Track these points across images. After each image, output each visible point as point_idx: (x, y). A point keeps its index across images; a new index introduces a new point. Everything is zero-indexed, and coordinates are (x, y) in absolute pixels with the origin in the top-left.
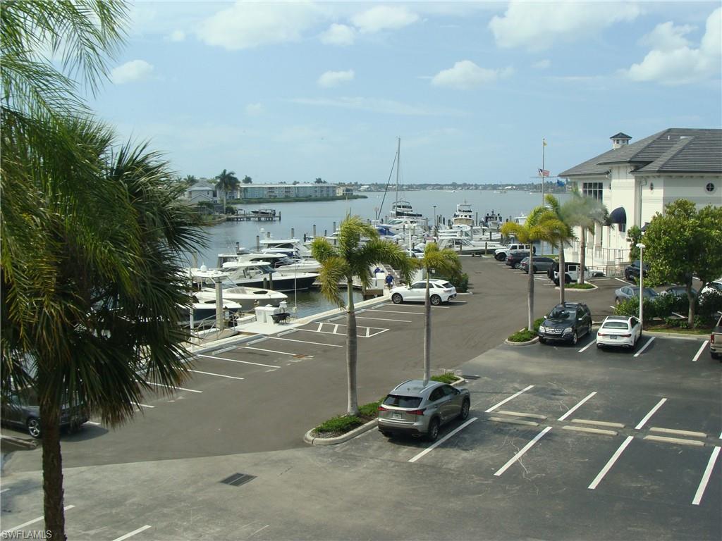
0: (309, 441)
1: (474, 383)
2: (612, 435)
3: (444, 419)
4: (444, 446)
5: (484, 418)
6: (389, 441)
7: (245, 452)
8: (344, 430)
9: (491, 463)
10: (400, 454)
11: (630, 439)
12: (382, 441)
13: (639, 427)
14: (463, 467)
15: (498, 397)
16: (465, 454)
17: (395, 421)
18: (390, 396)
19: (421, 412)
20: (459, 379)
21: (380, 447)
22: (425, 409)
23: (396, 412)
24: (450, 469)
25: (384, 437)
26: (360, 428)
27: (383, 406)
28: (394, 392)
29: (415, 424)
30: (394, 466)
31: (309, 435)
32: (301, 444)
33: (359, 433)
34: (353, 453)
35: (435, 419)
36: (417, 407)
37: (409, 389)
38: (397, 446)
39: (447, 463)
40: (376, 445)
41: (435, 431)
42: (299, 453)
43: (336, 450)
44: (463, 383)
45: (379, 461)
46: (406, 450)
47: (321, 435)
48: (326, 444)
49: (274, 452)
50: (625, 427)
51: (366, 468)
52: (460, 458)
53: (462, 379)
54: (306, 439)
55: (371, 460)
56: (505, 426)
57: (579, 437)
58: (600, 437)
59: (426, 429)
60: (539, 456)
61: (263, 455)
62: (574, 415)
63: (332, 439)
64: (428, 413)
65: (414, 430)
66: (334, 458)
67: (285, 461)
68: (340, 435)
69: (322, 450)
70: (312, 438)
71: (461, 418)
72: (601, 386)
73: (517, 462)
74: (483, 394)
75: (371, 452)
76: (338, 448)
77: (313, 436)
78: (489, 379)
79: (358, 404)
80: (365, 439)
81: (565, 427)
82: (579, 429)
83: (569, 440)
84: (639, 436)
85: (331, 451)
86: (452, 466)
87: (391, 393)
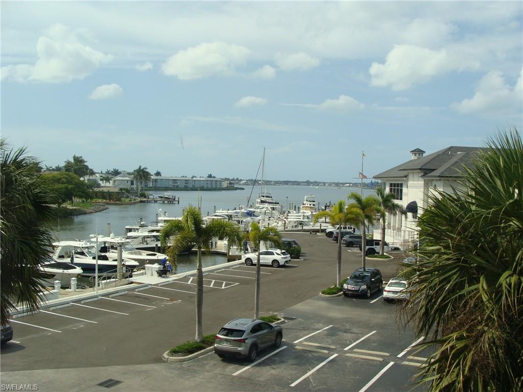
0: (165, 358)
1: (291, 322)
2: (379, 361)
3: (261, 346)
4: (259, 365)
5: (292, 346)
6: (222, 360)
7: (119, 365)
8: (191, 351)
9: (289, 377)
10: (227, 370)
11: (392, 363)
12: (217, 360)
13: (399, 356)
14: (269, 380)
15: (305, 332)
16: (273, 371)
17: (225, 346)
18: (223, 328)
19: (244, 340)
20: (280, 319)
21: (215, 365)
22: (246, 339)
23: (227, 340)
24: (260, 381)
25: (219, 358)
26: (203, 351)
27: (218, 335)
28: (227, 326)
29: (239, 349)
30: (222, 378)
31: (165, 355)
32: (159, 360)
33: (202, 354)
34: (194, 368)
35: (254, 346)
36: (241, 337)
37: (236, 324)
38: (226, 364)
39: (259, 377)
40: (212, 362)
41: (254, 354)
42: (156, 367)
43: (184, 365)
44: (283, 322)
45: (212, 374)
46: (232, 367)
47: (174, 354)
48: (176, 361)
49: (139, 366)
50: (390, 356)
51: (202, 378)
52: (269, 374)
53: (283, 320)
54: (163, 357)
55: (206, 373)
56: (305, 353)
57: (356, 362)
58: (370, 362)
59: (247, 352)
60: (324, 374)
61: (131, 367)
62: (357, 347)
63: (181, 358)
64: (249, 342)
65: (239, 353)
66: (180, 371)
67: (146, 372)
68: (187, 355)
69: (173, 366)
70: (167, 357)
71: (275, 346)
72: (380, 327)
73: (308, 377)
74: (295, 331)
75: (207, 367)
76: (185, 365)
77: (168, 355)
78: (302, 320)
79: (203, 334)
80: (205, 359)
81: (346, 355)
82: (357, 356)
83: (348, 364)
84: (398, 362)
85: (179, 366)
86: (262, 379)
87: (224, 327)
